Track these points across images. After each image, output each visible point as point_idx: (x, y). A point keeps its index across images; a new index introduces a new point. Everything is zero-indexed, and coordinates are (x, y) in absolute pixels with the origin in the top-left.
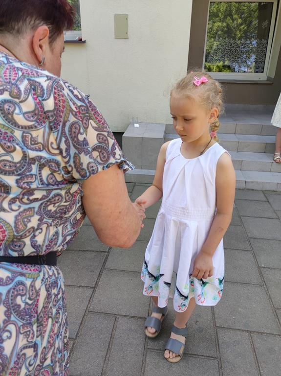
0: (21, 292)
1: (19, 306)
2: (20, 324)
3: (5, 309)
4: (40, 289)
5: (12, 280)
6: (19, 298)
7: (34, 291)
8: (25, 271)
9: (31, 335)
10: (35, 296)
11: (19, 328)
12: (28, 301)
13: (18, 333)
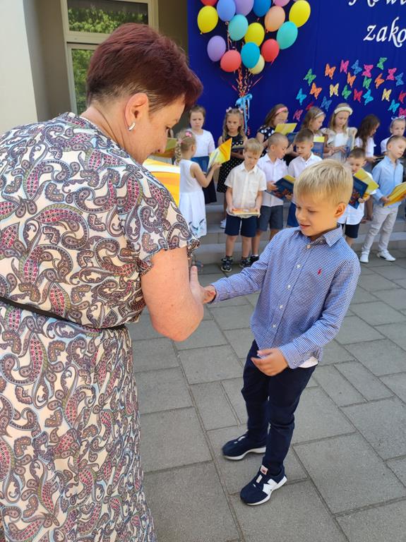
0: (81, 346)
1: (79, 356)
2: (79, 368)
3: (67, 355)
4: (98, 346)
5: (75, 334)
6: (79, 349)
7: (94, 347)
8: (85, 330)
9: (88, 380)
10: (93, 351)
11: (78, 371)
12: (87, 353)
13: (77, 375)
